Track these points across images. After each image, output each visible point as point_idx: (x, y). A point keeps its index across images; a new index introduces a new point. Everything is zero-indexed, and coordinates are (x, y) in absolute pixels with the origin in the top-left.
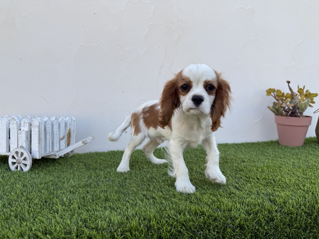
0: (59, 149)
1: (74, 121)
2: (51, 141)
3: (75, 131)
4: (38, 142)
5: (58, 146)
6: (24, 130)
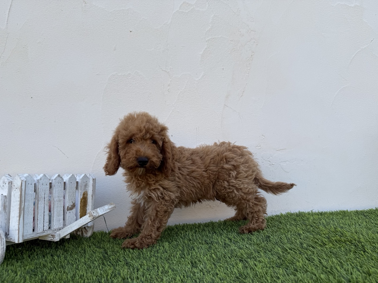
0: (64, 224)
2: (47, 212)
3: (94, 197)
4: (18, 215)
5: (62, 221)
6: (2, 194)
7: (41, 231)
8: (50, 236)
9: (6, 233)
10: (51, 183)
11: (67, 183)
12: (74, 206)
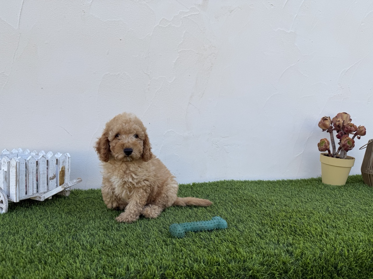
0: (48, 190)
1: (69, 158)
2: (35, 182)
3: (70, 170)
4: (15, 184)
5: (46, 187)
6: (3, 170)
7: (32, 194)
8: (38, 197)
9: (8, 195)
10: (37, 162)
11: (49, 161)
12: (55, 177)
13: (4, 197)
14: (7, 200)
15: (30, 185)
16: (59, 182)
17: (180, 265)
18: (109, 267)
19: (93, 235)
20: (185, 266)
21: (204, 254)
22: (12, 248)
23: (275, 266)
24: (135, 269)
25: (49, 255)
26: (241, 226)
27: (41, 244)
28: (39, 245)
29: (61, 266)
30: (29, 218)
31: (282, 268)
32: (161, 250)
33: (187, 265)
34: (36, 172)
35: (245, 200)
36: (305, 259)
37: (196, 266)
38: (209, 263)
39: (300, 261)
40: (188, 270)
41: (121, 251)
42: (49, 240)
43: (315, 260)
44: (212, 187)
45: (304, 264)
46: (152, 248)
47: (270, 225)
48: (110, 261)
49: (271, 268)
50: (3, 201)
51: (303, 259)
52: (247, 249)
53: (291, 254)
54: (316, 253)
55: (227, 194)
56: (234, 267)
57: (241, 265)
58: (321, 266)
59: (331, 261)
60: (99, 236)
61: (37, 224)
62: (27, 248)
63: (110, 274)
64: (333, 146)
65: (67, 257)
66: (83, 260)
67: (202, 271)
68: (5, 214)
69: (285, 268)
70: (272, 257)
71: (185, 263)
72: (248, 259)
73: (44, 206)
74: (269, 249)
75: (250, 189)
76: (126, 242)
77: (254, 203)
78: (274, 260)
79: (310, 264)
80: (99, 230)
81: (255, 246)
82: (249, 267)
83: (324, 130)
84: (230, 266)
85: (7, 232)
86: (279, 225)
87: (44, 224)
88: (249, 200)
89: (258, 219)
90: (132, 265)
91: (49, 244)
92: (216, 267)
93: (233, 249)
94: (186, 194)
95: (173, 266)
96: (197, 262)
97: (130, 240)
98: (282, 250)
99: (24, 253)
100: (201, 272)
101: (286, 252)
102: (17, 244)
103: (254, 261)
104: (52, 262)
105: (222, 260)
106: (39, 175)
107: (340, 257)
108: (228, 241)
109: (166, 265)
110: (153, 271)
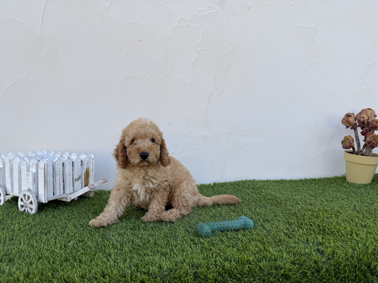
0: (74, 190)
1: (93, 159)
2: (62, 183)
3: (94, 171)
4: (44, 186)
5: (72, 188)
6: (32, 172)
7: (59, 195)
8: (65, 198)
9: (36, 197)
10: (63, 163)
11: (74, 162)
12: (80, 178)
13: (34, 198)
14: (36, 201)
15: (57, 186)
16: (83, 183)
17: (212, 264)
18: (141, 265)
19: (121, 234)
20: (216, 264)
21: (234, 253)
22: (46, 247)
23: (306, 265)
24: (168, 267)
25: (82, 254)
26: (267, 226)
27: (73, 243)
28: (71, 244)
29: (96, 264)
30: (58, 218)
31: (314, 267)
32: (190, 249)
33: (218, 263)
34: (62, 174)
35: (269, 199)
36: (337, 259)
37: (227, 264)
38: (240, 262)
39: (332, 260)
40: (220, 269)
41: (151, 251)
42: (80, 239)
43: (347, 259)
44: (234, 187)
45: (336, 263)
46: (181, 247)
47: (297, 224)
48: (142, 260)
49: (303, 267)
50: (33, 202)
51: (335, 258)
52: (276, 248)
53: (322, 253)
54: (348, 252)
55: (250, 193)
56: (266, 266)
57: (272, 264)
58: (354, 265)
59: (364, 261)
60: (127, 235)
61: (66, 224)
62: (60, 247)
63: (144, 272)
64: (358, 143)
65: (100, 256)
66: (116, 259)
67: (233, 269)
68: (35, 214)
69: (317, 267)
70: (303, 256)
71: (216, 262)
72: (278, 258)
73: (70, 207)
74: (299, 248)
75: (273, 188)
76: (155, 241)
77: (278, 202)
78: (306, 259)
79: (342, 263)
80: (127, 229)
81: (284, 245)
82: (281, 265)
83: (347, 127)
84: (261, 264)
85: (39, 232)
86: (307, 224)
87: (73, 224)
88: (273, 200)
89: (284, 218)
90: (164, 264)
91: (81, 244)
92: (248, 265)
93: (262, 248)
94: (207, 194)
95: (204, 264)
96: (227, 261)
97: (158, 239)
98: (312, 250)
99: (58, 252)
100: (233, 271)
101: (316, 251)
102: (51, 243)
103: (285, 260)
104: (86, 261)
105: (252, 259)
106: (65, 176)
107: (373, 256)
108: (256, 240)
109: (198, 263)
110: (185, 270)
